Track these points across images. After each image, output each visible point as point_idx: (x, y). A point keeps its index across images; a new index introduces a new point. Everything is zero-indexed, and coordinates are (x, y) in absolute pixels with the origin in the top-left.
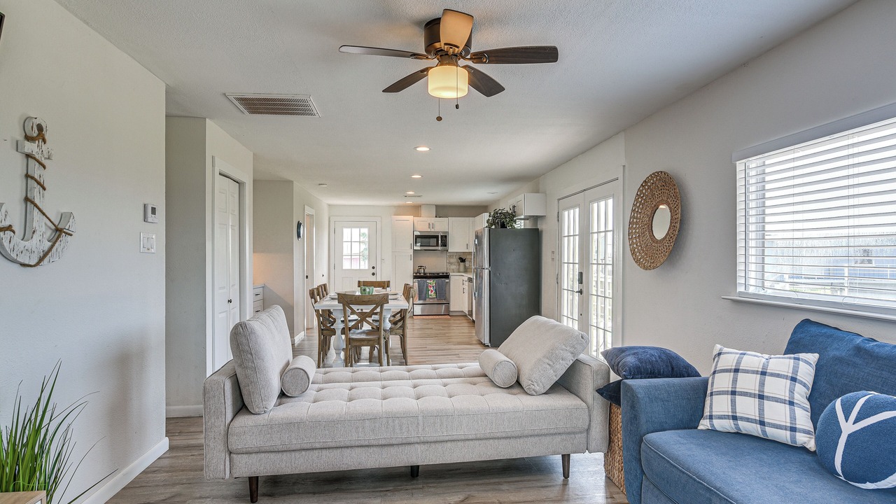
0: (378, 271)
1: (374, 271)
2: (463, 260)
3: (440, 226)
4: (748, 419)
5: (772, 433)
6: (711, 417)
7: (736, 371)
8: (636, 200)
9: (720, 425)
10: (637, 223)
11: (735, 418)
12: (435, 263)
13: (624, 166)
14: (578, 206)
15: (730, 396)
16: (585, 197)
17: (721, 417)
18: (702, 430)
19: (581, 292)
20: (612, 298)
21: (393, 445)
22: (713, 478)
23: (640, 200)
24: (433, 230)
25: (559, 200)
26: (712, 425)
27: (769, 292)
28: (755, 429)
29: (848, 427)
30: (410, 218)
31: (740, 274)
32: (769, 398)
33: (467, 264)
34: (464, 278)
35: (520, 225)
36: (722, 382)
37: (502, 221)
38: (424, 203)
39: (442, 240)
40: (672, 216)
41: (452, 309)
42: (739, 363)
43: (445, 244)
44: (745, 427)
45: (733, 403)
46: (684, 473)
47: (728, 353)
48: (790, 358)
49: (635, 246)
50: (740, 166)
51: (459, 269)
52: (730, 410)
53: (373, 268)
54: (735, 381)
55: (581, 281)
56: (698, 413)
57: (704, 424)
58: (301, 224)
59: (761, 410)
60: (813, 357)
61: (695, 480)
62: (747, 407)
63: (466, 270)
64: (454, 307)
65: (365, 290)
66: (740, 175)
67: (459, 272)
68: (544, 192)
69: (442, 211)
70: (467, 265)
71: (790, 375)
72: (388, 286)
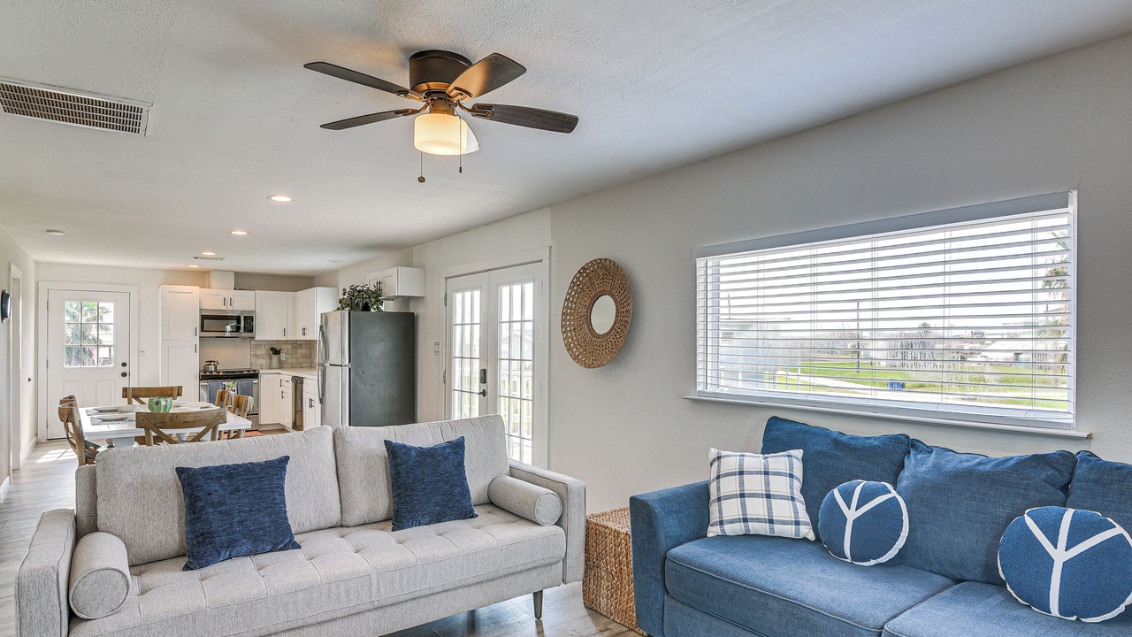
0: (133, 369)
1: (125, 369)
2: (276, 352)
3: (242, 302)
4: (758, 519)
5: (780, 530)
6: (721, 523)
7: (741, 473)
8: (570, 288)
9: (730, 529)
10: (571, 314)
11: (745, 520)
12: (232, 356)
13: (550, 247)
14: (479, 287)
15: (739, 499)
16: (489, 278)
17: (732, 522)
18: (712, 537)
19: (484, 393)
20: (533, 400)
21: (334, 620)
22: (763, 583)
23: (575, 288)
24: (230, 308)
25: (447, 278)
26: (723, 531)
27: (726, 390)
28: (762, 529)
29: (852, 514)
30: (196, 289)
31: (700, 372)
32: (775, 497)
33: (283, 356)
34: (281, 377)
35: (387, 307)
36: (729, 486)
37: (360, 303)
38: (213, 268)
39: (245, 324)
40: (617, 309)
41: (262, 421)
42: (741, 465)
43: (249, 329)
44: (755, 528)
45: (743, 506)
46: (730, 583)
47: (728, 456)
48: (784, 456)
49: (570, 340)
50: (700, 263)
51: (270, 364)
52: (741, 513)
53: (124, 365)
54: (742, 484)
55: (483, 380)
56: (705, 521)
57: (713, 531)
58: (8, 295)
59: (770, 509)
60: (799, 453)
61: (745, 588)
62: (756, 508)
63: (281, 366)
64: (266, 418)
65: (158, 403)
66: (700, 272)
67: (271, 368)
68: (422, 267)
69: (244, 280)
70: (283, 358)
71: (788, 472)
72: (179, 394)
